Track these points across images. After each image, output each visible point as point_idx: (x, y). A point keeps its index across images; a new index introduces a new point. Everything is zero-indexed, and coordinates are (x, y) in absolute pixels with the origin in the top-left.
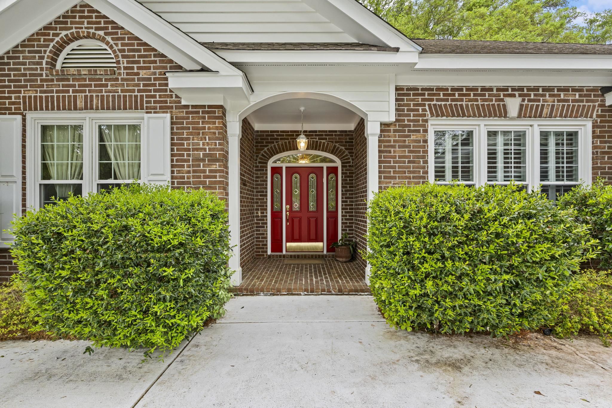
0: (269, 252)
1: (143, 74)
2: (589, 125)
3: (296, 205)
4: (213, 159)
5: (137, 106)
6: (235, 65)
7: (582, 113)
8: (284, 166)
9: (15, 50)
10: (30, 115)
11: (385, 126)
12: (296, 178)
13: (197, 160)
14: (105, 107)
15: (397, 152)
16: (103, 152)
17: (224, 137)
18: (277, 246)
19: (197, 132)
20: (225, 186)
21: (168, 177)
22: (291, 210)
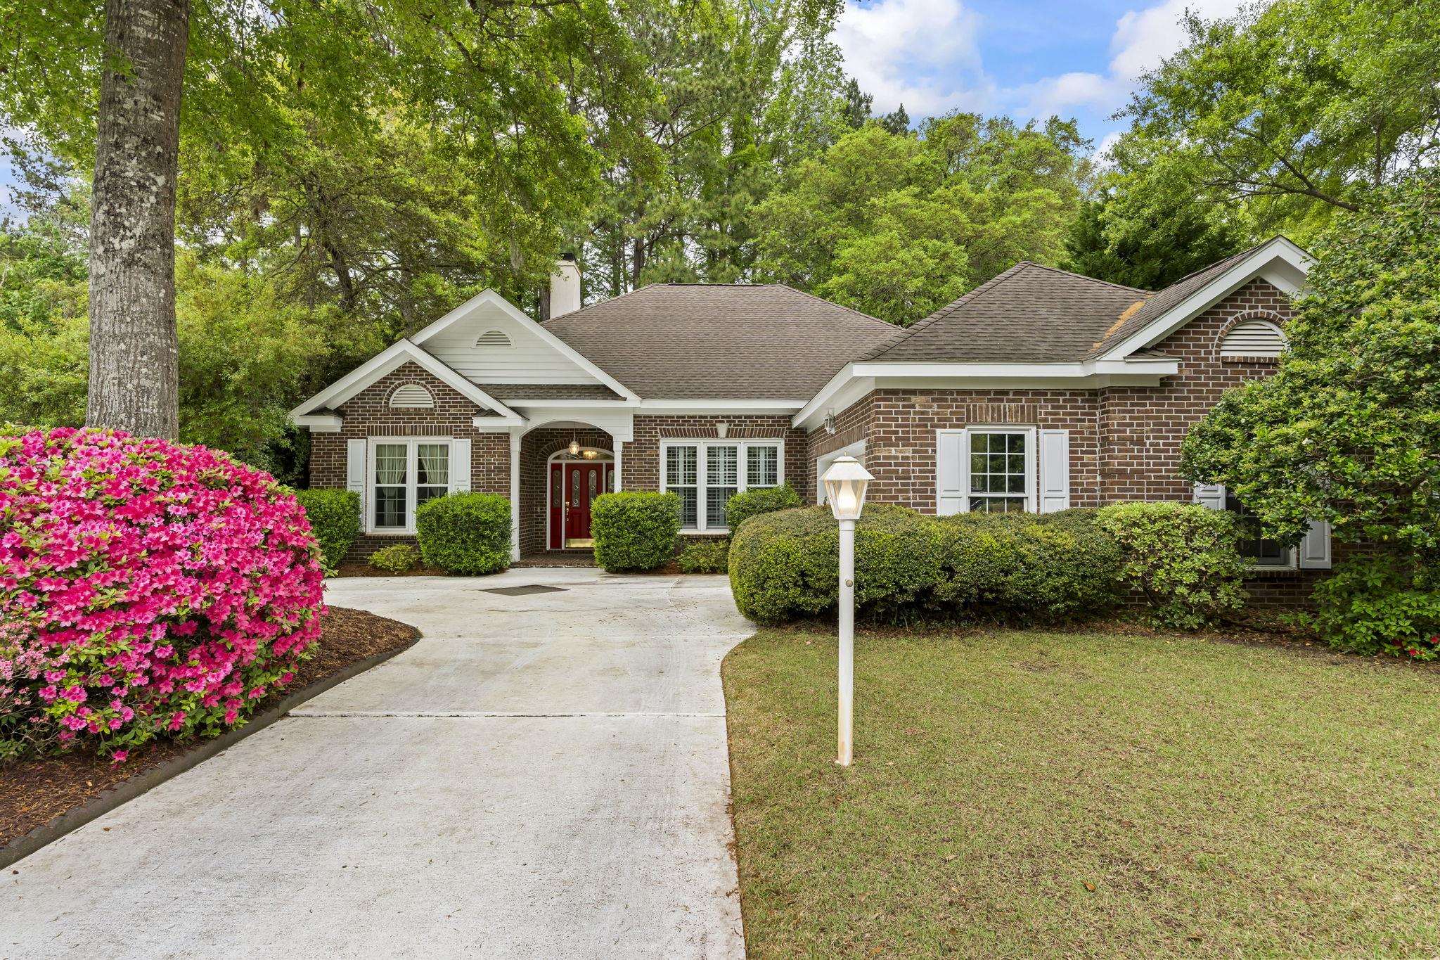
0: (548, 548)
1: (452, 410)
2: (783, 442)
3: (576, 504)
4: (500, 470)
5: (446, 432)
6: (513, 409)
7: (776, 434)
8: (564, 462)
9: (363, 394)
10: (370, 438)
11: (626, 445)
12: (576, 473)
13: (489, 470)
14: (426, 432)
15: (635, 463)
16: (421, 466)
17: (508, 454)
18: (556, 541)
19: (489, 452)
20: (508, 489)
21: (469, 483)
22: (570, 506)
